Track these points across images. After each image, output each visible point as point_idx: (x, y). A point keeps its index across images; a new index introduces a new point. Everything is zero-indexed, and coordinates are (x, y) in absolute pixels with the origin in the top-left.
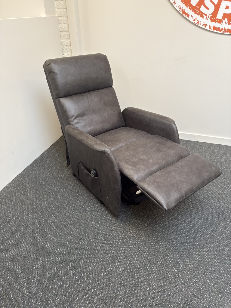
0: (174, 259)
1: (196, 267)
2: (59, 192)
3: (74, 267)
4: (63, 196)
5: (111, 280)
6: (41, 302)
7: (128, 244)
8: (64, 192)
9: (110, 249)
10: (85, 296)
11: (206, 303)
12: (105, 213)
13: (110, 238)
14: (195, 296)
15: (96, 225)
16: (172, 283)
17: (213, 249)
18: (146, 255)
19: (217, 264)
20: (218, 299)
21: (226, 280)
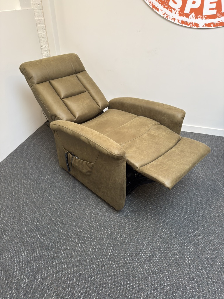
0: (140, 239)
1: (158, 246)
2: (37, 179)
3: (48, 248)
4: (40, 184)
5: (81, 259)
6: (16, 280)
7: (99, 226)
8: (42, 180)
9: (82, 231)
10: (57, 273)
11: (164, 276)
12: (79, 198)
13: (83, 222)
14: (155, 271)
15: (70, 210)
16: (136, 260)
17: (175, 229)
18: (114, 236)
19: (177, 242)
20: (175, 273)
21: (184, 256)
